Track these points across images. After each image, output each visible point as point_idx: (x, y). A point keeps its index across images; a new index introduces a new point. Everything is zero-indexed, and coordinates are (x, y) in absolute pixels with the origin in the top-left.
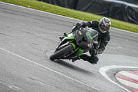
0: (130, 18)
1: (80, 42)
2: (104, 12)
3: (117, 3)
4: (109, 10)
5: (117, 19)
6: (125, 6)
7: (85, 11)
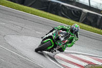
0: (63, 14)
2: (44, 8)
3: (54, 2)
4: (47, 7)
5: (53, 13)
6: (60, 4)
7: (30, 6)
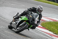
1: (32, 21)
